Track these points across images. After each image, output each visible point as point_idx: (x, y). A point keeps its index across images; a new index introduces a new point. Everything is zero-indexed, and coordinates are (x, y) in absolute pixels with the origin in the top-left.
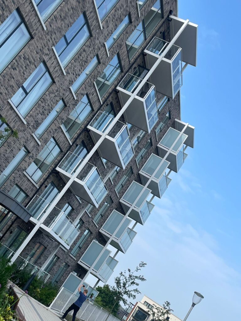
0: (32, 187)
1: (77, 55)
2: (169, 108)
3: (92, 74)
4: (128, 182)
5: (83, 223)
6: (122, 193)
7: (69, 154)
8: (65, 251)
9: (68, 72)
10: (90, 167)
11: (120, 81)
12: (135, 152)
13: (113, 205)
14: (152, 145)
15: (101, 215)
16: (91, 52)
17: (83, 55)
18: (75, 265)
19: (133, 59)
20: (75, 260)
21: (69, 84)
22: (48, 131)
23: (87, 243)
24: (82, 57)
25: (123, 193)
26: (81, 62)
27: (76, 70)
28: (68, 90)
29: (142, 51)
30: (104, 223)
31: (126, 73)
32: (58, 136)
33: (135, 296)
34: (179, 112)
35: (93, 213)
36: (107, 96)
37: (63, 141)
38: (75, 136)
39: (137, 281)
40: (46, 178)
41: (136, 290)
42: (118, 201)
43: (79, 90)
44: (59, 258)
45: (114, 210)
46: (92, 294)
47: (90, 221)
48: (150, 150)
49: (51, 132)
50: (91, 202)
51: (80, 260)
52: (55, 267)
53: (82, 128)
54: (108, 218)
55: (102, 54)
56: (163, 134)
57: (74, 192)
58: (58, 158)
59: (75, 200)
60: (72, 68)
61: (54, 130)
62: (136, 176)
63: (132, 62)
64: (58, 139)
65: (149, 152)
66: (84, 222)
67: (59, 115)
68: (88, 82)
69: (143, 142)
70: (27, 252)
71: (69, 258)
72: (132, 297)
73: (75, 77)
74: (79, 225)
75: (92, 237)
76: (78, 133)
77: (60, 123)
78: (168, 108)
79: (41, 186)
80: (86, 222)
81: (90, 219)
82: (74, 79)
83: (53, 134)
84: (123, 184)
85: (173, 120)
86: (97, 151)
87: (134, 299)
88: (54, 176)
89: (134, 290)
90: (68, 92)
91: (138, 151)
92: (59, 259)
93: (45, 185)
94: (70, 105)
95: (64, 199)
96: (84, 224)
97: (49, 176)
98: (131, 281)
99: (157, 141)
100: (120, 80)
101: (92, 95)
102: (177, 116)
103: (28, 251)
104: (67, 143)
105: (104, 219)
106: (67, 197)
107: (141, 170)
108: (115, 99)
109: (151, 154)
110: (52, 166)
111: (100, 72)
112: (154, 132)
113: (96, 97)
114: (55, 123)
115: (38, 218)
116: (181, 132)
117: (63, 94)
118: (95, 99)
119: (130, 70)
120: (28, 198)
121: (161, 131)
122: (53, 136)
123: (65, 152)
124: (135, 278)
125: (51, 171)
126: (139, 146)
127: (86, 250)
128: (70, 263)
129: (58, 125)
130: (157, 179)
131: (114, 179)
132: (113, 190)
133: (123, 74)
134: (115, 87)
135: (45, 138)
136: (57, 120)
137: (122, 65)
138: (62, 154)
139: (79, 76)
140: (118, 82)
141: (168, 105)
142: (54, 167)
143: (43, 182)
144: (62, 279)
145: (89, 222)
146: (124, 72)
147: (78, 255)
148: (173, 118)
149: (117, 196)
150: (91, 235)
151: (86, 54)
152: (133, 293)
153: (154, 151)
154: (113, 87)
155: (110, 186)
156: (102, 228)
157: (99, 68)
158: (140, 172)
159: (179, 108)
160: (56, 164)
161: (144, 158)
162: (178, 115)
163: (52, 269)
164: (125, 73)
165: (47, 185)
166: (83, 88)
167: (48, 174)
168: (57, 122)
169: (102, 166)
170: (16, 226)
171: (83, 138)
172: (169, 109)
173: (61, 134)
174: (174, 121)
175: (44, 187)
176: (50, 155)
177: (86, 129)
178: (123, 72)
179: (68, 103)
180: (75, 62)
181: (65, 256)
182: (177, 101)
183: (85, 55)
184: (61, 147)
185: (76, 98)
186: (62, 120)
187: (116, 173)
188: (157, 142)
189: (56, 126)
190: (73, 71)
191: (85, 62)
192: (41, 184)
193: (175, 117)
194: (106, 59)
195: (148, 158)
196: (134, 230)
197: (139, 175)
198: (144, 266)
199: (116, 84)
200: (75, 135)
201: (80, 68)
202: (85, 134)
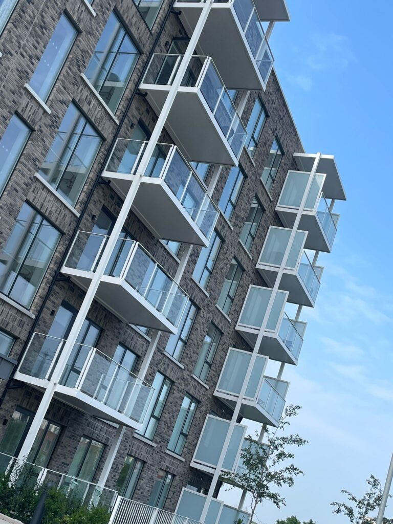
0: (19, 318)
1: (15, 12)
2: (273, 132)
3: (71, 56)
4: (240, 289)
5: (172, 382)
6: (236, 313)
7: (81, 236)
8: (152, 446)
9: (7, 51)
10: (144, 265)
11: (142, 74)
12: (233, 226)
13: (225, 339)
14: (263, 210)
15: (206, 362)
16: (47, 6)
17: (28, 10)
18: (186, 472)
19: (156, 25)
20: (182, 461)
21: (21, 77)
22: (8, 188)
23: (197, 422)
24: (30, 16)
25: (238, 312)
26: (31, 29)
27: (24, 45)
28: (23, 92)
29: (170, 6)
30: (219, 377)
31: (150, 54)
32: (39, 198)
33: (291, 479)
34: (296, 138)
35: (187, 361)
36: (125, 106)
37: (54, 208)
38: (81, 198)
39: (288, 448)
40: (45, 293)
41: (292, 469)
42: (232, 330)
43: (52, 94)
44: (144, 462)
45: (230, 348)
46: (240, 520)
47: (185, 378)
48: (263, 220)
49: (17, 191)
50: (161, 328)
51: (194, 459)
52: (142, 482)
53: (92, 179)
54: (222, 366)
55: (77, 9)
56: (279, 185)
57: (124, 319)
58: (58, 249)
59: (136, 337)
60: (13, 40)
61: (24, 187)
62: (252, 275)
63: (155, 30)
64: (42, 205)
65: (263, 224)
66: (174, 381)
67: (24, 152)
68: (65, 74)
69: (244, 204)
70: (63, 460)
71: (168, 459)
72: (285, 482)
73: (29, 63)
74: (165, 388)
75: (203, 409)
76: (85, 190)
77: (32, 168)
78: (270, 132)
79: (39, 312)
80: (179, 381)
81: (186, 374)
82: (28, 66)
83: (26, 196)
84: (231, 294)
85: (291, 157)
86: (131, 213)
87: (290, 486)
88: (64, 288)
89: (287, 468)
90: (24, 96)
91: (238, 222)
92: (145, 465)
93: (48, 309)
94: (40, 126)
95: (107, 336)
96: (175, 384)
97: (50, 289)
98: (276, 452)
99: (272, 200)
100: (141, 70)
101: (86, 103)
102: (296, 149)
103: (65, 458)
104: (67, 212)
105: (215, 370)
106: (114, 332)
107: (259, 262)
108: (145, 113)
109: (268, 228)
110: (51, 266)
111: (88, 52)
112: (259, 183)
113: (98, 109)
114: (20, 168)
115: (47, 377)
116: (310, 171)
117: (14, 101)
118: (100, 113)
119: (157, 49)
120: (18, 343)
121: (273, 181)
122: (25, 198)
123: (71, 233)
124: (281, 442)
125: (52, 278)
126: (237, 212)
127: (198, 438)
128: (174, 470)
129: (29, 173)
130: (293, 269)
131: (208, 287)
132: (214, 308)
133: (144, 57)
134: (136, 86)
135: (9, 206)
136: (21, 162)
137: (134, 38)
138: (66, 237)
139: (39, 60)
140: (139, 74)
141: (269, 126)
142: (56, 269)
143: (40, 303)
144: (167, 504)
145: (183, 379)
146: (145, 52)
147: (185, 450)
148: (288, 151)
149: (228, 321)
150: (200, 406)
151: (38, 11)
152: (286, 475)
153: (272, 221)
154: (131, 86)
155: (204, 301)
156: (217, 389)
157: (80, 42)
158: (258, 266)
159: (295, 130)
160: (58, 261)
161: (256, 238)
162: (296, 146)
163: (138, 487)
164: (148, 54)
165: (55, 310)
166: (59, 87)
167: (48, 285)
168: (24, 168)
169: (171, 260)
170: (12, 406)
171: (102, 200)
172: (275, 134)
173: (44, 193)
174: (294, 158)
175: (49, 315)
176: (38, 243)
177: (100, 179)
178: (143, 54)
179: (33, 121)
180: (16, 27)
181: (157, 457)
182: (284, 116)
183: (36, 12)
184: (57, 223)
185: (49, 111)
186: (35, 161)
187: (206, 273)
188: (273, 203)
189: (23, 175)
190: (20, 48)
191: (41, 27)
192: (39, 308)
193: (291, 149)
194: (91, 23)
195: (266, 236)
196: (282, 378)
197: (257, 272)
198: (295, 414)
199: (137, 80)
200: (82, 196)
201: (35, 42)
202: (103, 192)
